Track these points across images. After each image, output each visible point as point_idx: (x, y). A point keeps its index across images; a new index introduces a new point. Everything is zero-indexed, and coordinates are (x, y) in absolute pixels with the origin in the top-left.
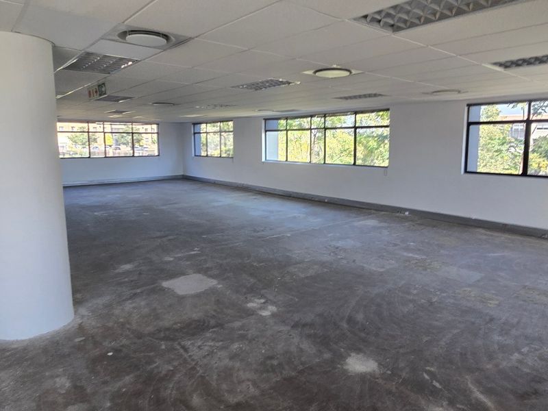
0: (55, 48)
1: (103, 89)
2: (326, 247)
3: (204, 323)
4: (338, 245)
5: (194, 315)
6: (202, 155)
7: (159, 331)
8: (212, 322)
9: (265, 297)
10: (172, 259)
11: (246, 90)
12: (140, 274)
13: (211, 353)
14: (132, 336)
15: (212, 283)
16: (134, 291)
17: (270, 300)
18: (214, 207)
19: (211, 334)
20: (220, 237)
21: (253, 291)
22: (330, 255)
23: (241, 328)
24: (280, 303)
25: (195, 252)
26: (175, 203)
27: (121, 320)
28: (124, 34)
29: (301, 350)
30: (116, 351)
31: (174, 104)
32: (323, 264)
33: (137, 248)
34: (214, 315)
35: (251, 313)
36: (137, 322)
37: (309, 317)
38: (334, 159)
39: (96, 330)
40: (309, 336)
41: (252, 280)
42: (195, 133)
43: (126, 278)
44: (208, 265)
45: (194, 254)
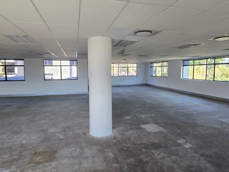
0: (112, 40)
1: (123, 52)
2: (216, 121)
3: (159, 145)
4: (223, 121)
5: (155, 141)
6: (154, 76)
7: (142, 144)
8: (163, 145)
9: (186, 139)
10: (144, 117)
11: (178, 49)
12: (133, 121)
13: (163, 158)
14: (132, 144)
15: (161, 129)
16: (131, 127)
17: (188, 141)
18: (159, 97)
19: (162, 150)
20: (163, 110)
21: (180, 135)
22: (218, 125)
23: (176, 150)
24: (193, 143)
25: (153, 115)
26: (143, 95)
27: (128, 137)
28: (136, 33)
29: (206, 167)
30: (127, 148)
31: (145, 56)
32: (215, 129)
33: (131, 111)
34: (163, 142)
35: (179, 145)
36: (133, 139)
37: (209, 153)
38: (217, 79)
39: (120, 139)
40: (210, 162)
41: (179, 131)
42: (151, 67)
43: (128, 121)
44: (159, 121)
45: (153, 116)
